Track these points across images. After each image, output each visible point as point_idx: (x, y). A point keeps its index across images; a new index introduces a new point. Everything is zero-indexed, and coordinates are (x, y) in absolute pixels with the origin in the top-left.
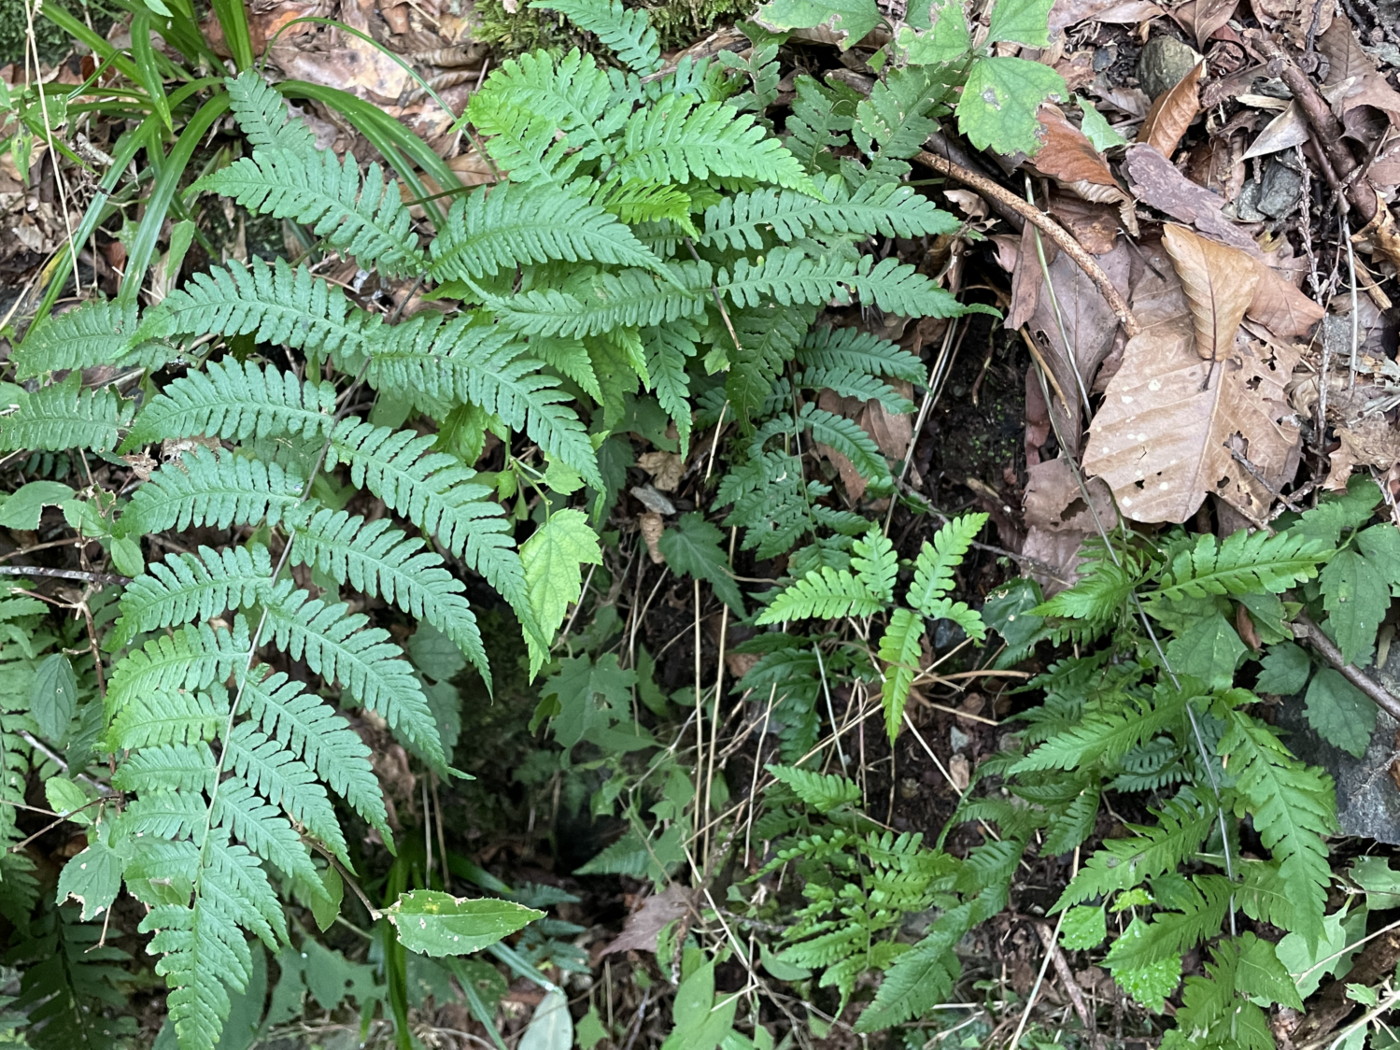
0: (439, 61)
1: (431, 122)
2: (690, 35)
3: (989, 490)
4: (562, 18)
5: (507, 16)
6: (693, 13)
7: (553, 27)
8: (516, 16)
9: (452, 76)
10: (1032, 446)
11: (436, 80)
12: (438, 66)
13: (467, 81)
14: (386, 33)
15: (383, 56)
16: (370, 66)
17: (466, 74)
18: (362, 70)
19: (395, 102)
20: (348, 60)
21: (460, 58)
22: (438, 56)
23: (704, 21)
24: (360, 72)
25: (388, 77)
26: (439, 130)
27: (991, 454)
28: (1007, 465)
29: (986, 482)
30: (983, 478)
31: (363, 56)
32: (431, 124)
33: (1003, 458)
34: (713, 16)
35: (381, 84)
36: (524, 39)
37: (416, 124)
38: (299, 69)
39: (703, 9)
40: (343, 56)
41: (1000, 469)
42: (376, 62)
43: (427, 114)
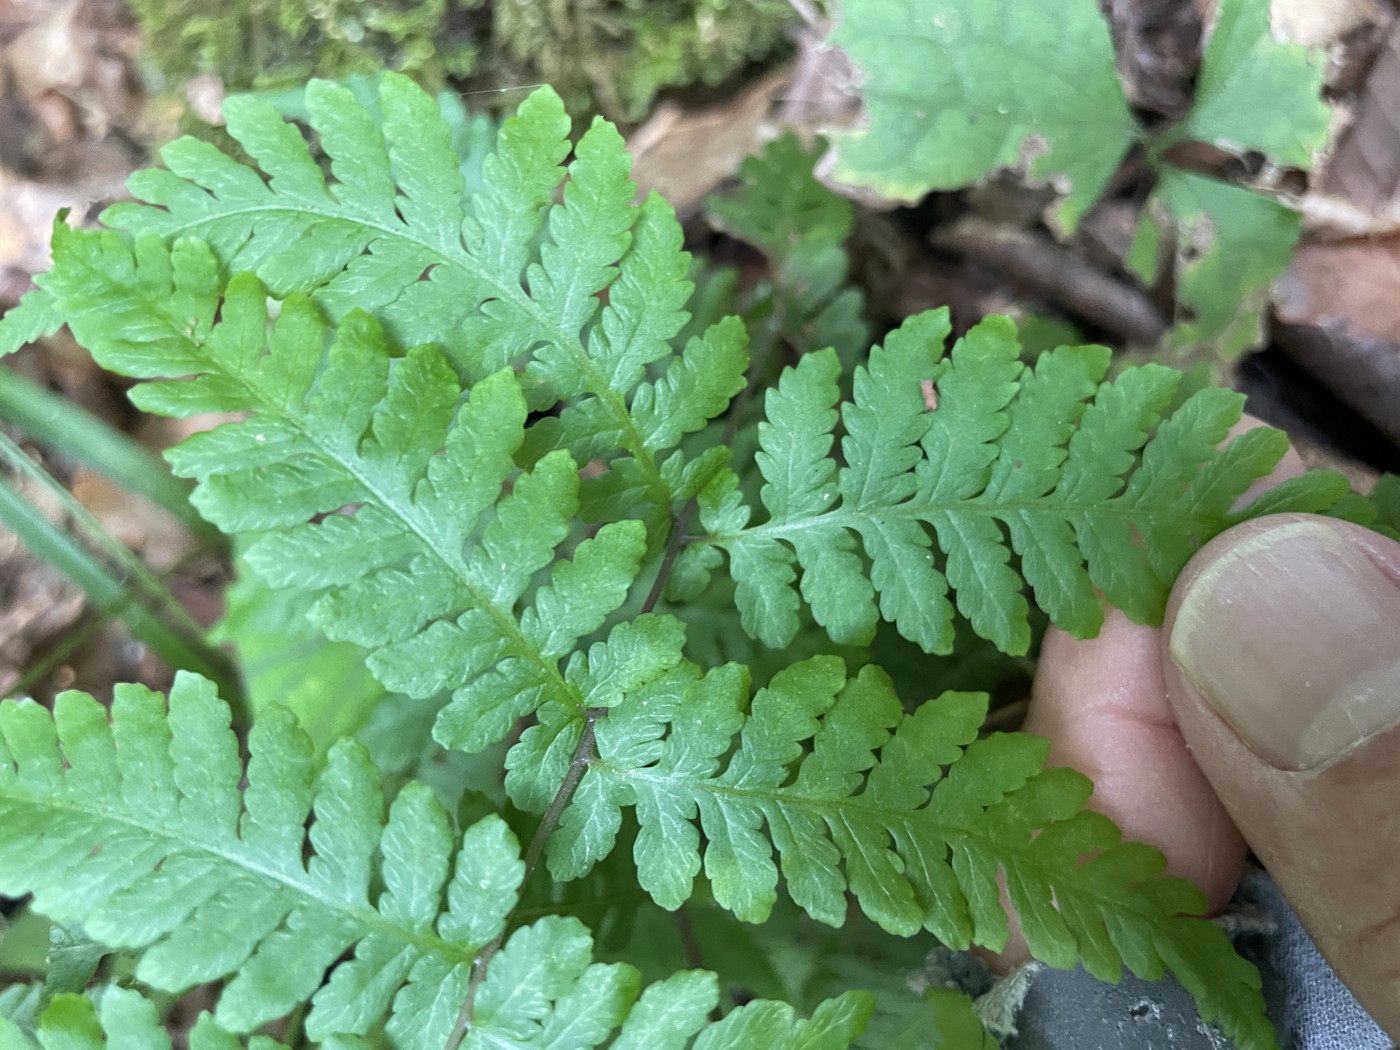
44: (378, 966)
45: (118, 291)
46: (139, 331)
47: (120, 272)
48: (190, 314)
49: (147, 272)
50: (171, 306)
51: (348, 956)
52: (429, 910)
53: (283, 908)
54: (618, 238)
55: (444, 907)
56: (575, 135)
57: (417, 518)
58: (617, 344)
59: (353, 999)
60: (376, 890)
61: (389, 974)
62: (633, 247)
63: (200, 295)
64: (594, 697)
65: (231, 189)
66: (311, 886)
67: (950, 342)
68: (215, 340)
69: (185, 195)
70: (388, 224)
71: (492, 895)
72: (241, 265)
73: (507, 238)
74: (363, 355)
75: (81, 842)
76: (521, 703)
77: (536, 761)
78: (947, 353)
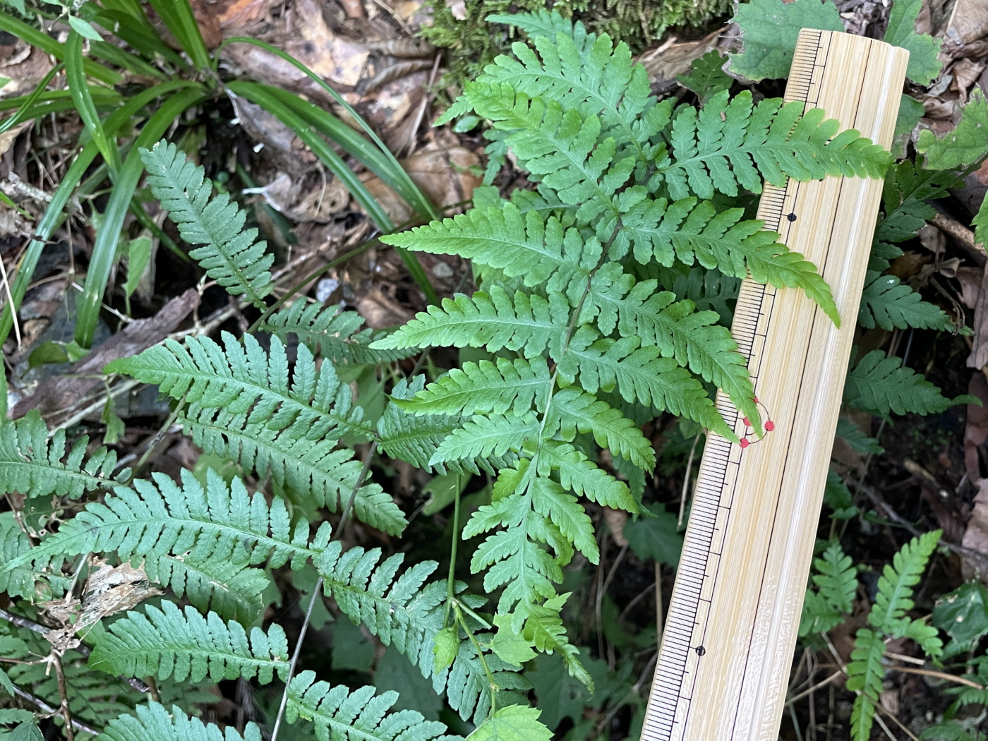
0: (393, 52)
1: (389, 108)
2: (640, 43)
3: (925, 473)
4: (512, 29)
5: (456, 21)
6: (644, 25)
7: (503, 37)
8: (465, 22)
9: (406, 65)
10: (971, 444)
11: (391, 69)
12: (391, 55)
13: (421, 70)
14: (341, 16)
15: (339, 44)
16: (326, 55)
17: (420, 63)
18: (318, 59)
19: (354, 89)
20: (303, 51)
21: (413, 50)
22: (391, 46)
23: (653, 32)
24: (316, 61)
25: (344, 64)
26: (397, 117)
27: (928, 442)
28: (942, 451)
29: (922, 465)
30: (921, 462)
31: (318, 46)
32: (389, 111)
33: (939, 444)
34: (663, 28)
35: (338, 72)
36: (474, 45)
37: (375, 111)
38: (255, 61)
39: (653, 21)
40: (297, 48)
41: (936, 455)
42: (332, 51)
43: (384, 100)
44: (564, 274)
45: (487, 98)
46: (493, 108)
47: (487, 93)
48: (507, 103)
49: (495, 93)
50: (501, 101)
51: (557, 270)
52: (578, 259)
53: (538, 258)
54: (627, 76)
55: (581, 260)
56: (614, 47)
57: (571, 155)
58: (627, 108)
59: (558, 282)
60: (563, 253)
61: (567, 276)
62: (631, 79)
63: (510, 98)
64: (621, 209)
65: (515, 69)
66: (546, 253)
67: (730, 100)
68: (514, 110)
69: (501, 71)
70: (559, 76)
71: (594, 256)
72: (519, 90)
73: (594, 78)
74: (555, 112)
75: (484, 245)
76: (600, 208)
77: (604, 228)
78: (729, 104)
